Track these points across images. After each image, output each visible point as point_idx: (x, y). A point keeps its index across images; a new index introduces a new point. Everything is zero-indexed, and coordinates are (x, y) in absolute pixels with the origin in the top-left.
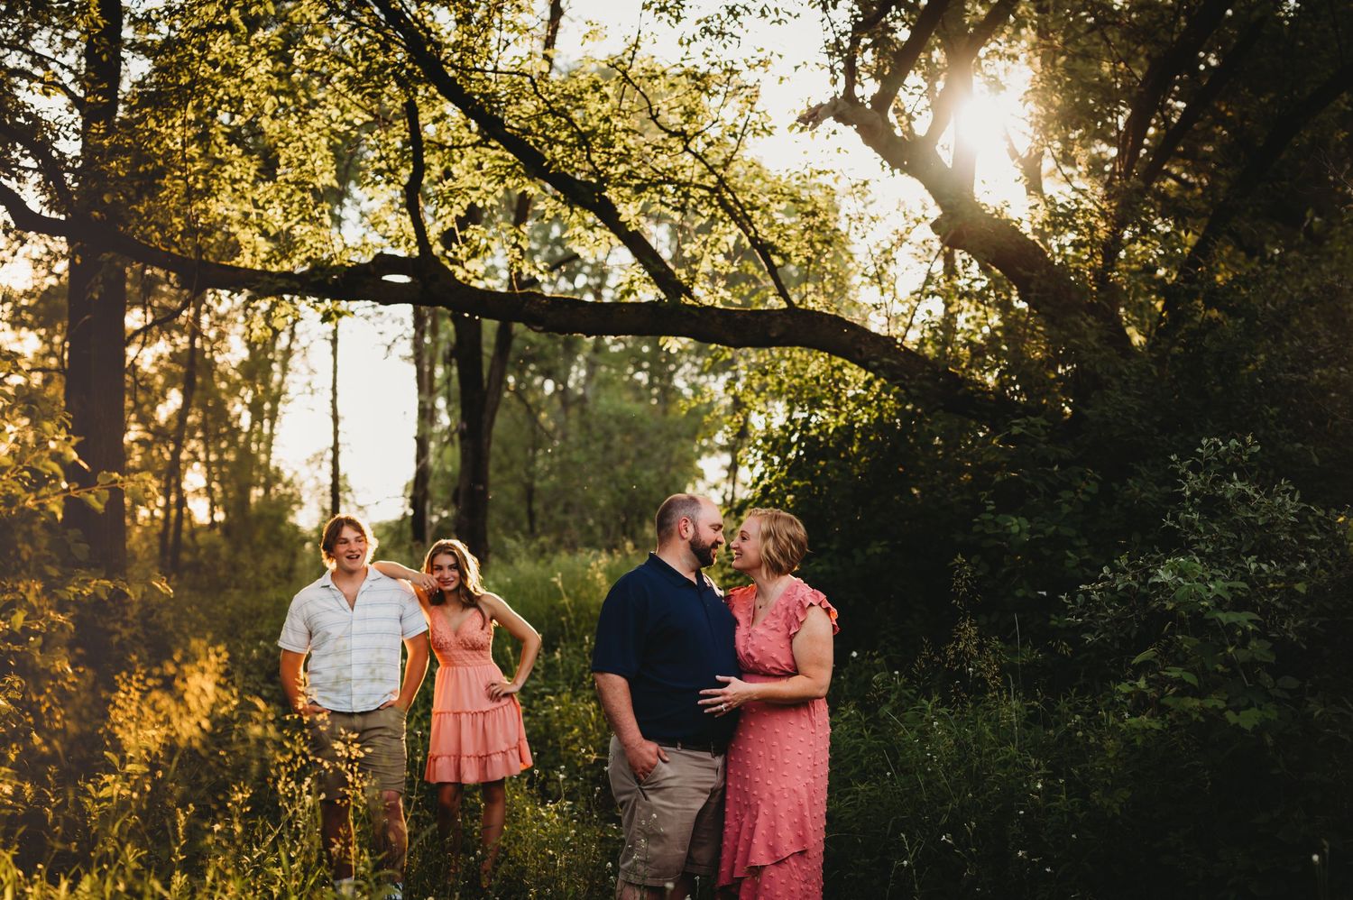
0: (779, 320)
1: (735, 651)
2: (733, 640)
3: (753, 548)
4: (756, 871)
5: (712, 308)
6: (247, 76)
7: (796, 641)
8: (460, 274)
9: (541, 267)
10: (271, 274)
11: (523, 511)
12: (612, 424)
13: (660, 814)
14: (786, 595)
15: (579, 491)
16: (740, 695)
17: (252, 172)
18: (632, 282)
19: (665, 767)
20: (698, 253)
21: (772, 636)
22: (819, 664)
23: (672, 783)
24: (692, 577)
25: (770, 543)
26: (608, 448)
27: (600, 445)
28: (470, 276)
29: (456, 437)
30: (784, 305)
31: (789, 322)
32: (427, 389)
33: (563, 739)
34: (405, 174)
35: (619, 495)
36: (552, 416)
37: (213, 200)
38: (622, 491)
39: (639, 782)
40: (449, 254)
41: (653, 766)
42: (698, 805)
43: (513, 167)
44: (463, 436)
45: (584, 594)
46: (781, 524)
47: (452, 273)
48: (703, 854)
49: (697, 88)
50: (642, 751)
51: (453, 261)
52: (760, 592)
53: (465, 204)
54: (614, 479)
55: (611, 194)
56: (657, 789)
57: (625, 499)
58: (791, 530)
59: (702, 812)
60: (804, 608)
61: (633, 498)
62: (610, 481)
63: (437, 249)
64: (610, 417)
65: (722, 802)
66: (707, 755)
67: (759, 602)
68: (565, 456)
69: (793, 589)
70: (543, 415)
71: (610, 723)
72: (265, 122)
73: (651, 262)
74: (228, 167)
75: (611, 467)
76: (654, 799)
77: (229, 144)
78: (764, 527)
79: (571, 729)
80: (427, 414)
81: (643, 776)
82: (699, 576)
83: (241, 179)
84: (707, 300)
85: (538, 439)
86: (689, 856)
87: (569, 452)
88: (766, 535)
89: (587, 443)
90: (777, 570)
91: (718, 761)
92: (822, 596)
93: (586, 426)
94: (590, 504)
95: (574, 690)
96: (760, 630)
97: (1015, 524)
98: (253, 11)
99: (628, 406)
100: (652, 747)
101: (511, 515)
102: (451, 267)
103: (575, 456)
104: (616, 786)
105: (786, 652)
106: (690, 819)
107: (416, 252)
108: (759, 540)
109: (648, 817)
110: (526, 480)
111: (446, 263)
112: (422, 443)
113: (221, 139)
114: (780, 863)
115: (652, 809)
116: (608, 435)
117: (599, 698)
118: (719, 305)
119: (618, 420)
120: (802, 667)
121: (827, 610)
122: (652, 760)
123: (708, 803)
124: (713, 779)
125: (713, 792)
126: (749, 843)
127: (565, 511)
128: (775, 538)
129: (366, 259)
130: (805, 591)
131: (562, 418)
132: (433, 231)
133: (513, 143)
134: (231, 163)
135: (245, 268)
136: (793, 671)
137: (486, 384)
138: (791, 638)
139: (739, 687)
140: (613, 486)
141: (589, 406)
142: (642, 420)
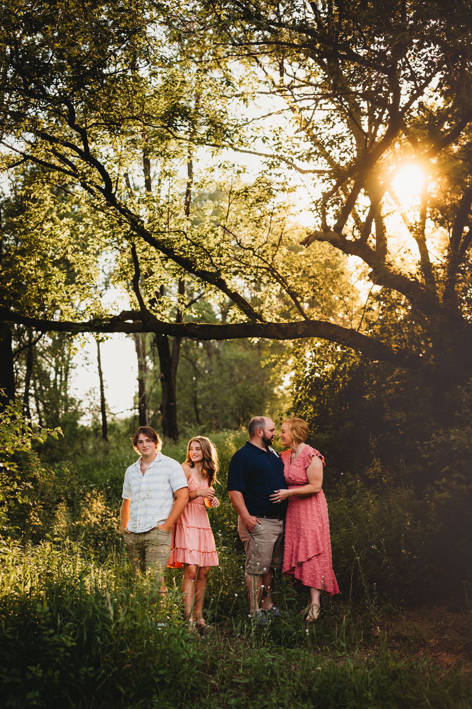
0: (301, 326)
1: (284, 478)
2: (283, 473)
3: (288, 435)
4: (300, 565)
5: (271, 323)
6: (60, 238)
7: (308, 470)
8: (159, 317)
9: (194, 311)
10: (77, 324)
11: (193, 409)
12: (233, 363)
13: (259, 545)
14: (303, 452)
15: (219, 398)
16: (285, 495)
17: (64, 278)
18: (235, 314)
19: (260, 526)
20: (264, 295)
21: (298, 469)
22: (317, 479)
23: (264, 532)
24: (264, 449)
25: (294, 431)
26: (232, 375)
27: (228, 374)
28: (163, 317)
29: (159, 380)
30: (303, 319)
31: (306, 327)
32: (142, 355)
33: (220, 519)
34: (131, 275)
35: (239, 398)
36: (203, 360)
37: (49, 294)
38: (241, 397)
39: (250, 533)
40: (153, 308)
41: (255, 526)
42: (274, 540)
43: (179, 270)
44: (162, 380)
45: (224, 453)
46: (296, 423)
47: (155, 317)
48: (277, 560)
49: (257, 226)
50: (250, 520)
51: (155, 311)
52: (293, 451)
53: (159, 286)
54: (236, 391)
55: (223, 276)
56: (258, 535)
57: (242, 400)
58: (301, 425)
59: (276, 543)
60: (311, 457)
61: (246, 400)
62: (234, 392)
63: (148, 305)
64: (231, 360)
65: (284, 538)
66: (276, 520)
67: (294, 455)
68: (211, 381)
69: (306, 449)
70: (199, 362)
71: (237, 511)
72: (69, 257)
73: (242, 305)
74: (54, 277)
75: (235, 385)
76: (257, 539)
77: (53, 267)
78: (291, 426)
79: (223, 515)
80: (142, 367)
81: (251, 530)
82: (267, 449)
83: (60, 282)
84: (268, 320)
85: (197, 372)
86: (272, 561)
87: (213, 379)
88: (293, 429)
89: (221, 374)
90: (299, 442)
91: (281, 522)
92: (317, 452)
93: (220, 365)
94: (225, 404)
95: (223, 497)
96: (294, 467)
97: (399, 415)
98: (62, 211)
99: (240, 353)
100: (253, 519)
101: (187, 412)
102: (154, 314)
103: (216, 381)
104: (241, 535)
105: (304, 475)
106: (271, 547)
107: (139, 308)
108: (290, 432)
109: (254, 546)
110: (194, 395)
111: (152, 312)
112: (141, 382)
113: (49, 265)
114: (309, 560)
115: (256, 543)
116: (231, 368)
117: (231, 501)
118: (275, 322)
119: (236, 361)
120: (310, 481)
121: (320, 457)
122: (254, 523)
123: (278, 539)
124: (279, 530)
125: (280, 535)
126: (297, 553)
127: (214, 408)
128: (296, 430)
129: (117, 314)
130: (311, 450)
131: (208, 362)
132: (146, 299)
133: (178, 260)
134: (54, 275)
135: (66, 322)
136: (307, 483)
137: (171, 354)
138: (306, 469)
139: (283, 492)
140: (236, 394)
141: (221, 355)
142: (248, 359)
